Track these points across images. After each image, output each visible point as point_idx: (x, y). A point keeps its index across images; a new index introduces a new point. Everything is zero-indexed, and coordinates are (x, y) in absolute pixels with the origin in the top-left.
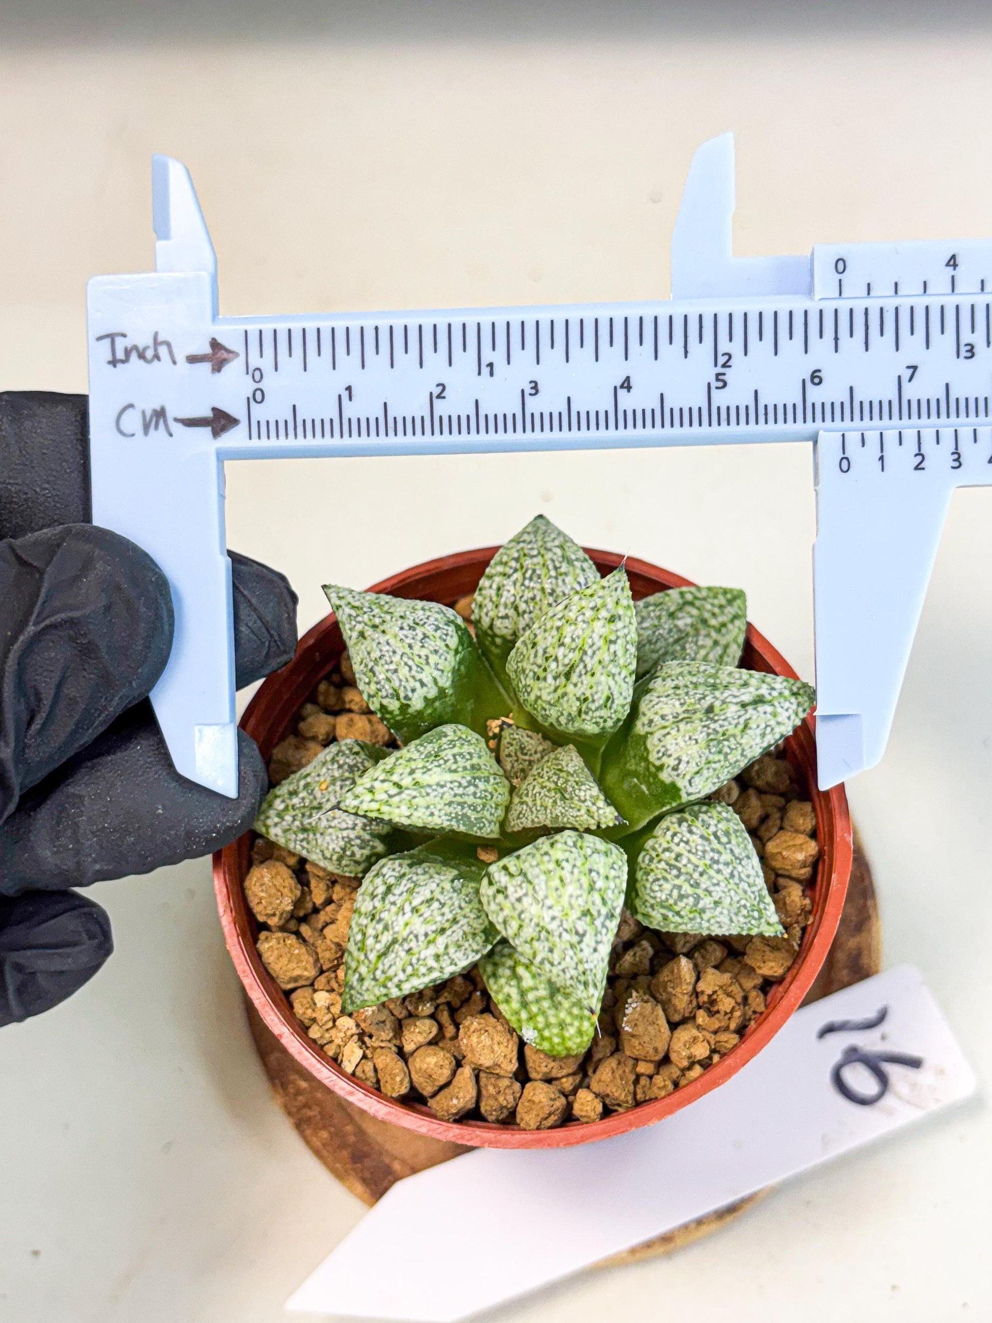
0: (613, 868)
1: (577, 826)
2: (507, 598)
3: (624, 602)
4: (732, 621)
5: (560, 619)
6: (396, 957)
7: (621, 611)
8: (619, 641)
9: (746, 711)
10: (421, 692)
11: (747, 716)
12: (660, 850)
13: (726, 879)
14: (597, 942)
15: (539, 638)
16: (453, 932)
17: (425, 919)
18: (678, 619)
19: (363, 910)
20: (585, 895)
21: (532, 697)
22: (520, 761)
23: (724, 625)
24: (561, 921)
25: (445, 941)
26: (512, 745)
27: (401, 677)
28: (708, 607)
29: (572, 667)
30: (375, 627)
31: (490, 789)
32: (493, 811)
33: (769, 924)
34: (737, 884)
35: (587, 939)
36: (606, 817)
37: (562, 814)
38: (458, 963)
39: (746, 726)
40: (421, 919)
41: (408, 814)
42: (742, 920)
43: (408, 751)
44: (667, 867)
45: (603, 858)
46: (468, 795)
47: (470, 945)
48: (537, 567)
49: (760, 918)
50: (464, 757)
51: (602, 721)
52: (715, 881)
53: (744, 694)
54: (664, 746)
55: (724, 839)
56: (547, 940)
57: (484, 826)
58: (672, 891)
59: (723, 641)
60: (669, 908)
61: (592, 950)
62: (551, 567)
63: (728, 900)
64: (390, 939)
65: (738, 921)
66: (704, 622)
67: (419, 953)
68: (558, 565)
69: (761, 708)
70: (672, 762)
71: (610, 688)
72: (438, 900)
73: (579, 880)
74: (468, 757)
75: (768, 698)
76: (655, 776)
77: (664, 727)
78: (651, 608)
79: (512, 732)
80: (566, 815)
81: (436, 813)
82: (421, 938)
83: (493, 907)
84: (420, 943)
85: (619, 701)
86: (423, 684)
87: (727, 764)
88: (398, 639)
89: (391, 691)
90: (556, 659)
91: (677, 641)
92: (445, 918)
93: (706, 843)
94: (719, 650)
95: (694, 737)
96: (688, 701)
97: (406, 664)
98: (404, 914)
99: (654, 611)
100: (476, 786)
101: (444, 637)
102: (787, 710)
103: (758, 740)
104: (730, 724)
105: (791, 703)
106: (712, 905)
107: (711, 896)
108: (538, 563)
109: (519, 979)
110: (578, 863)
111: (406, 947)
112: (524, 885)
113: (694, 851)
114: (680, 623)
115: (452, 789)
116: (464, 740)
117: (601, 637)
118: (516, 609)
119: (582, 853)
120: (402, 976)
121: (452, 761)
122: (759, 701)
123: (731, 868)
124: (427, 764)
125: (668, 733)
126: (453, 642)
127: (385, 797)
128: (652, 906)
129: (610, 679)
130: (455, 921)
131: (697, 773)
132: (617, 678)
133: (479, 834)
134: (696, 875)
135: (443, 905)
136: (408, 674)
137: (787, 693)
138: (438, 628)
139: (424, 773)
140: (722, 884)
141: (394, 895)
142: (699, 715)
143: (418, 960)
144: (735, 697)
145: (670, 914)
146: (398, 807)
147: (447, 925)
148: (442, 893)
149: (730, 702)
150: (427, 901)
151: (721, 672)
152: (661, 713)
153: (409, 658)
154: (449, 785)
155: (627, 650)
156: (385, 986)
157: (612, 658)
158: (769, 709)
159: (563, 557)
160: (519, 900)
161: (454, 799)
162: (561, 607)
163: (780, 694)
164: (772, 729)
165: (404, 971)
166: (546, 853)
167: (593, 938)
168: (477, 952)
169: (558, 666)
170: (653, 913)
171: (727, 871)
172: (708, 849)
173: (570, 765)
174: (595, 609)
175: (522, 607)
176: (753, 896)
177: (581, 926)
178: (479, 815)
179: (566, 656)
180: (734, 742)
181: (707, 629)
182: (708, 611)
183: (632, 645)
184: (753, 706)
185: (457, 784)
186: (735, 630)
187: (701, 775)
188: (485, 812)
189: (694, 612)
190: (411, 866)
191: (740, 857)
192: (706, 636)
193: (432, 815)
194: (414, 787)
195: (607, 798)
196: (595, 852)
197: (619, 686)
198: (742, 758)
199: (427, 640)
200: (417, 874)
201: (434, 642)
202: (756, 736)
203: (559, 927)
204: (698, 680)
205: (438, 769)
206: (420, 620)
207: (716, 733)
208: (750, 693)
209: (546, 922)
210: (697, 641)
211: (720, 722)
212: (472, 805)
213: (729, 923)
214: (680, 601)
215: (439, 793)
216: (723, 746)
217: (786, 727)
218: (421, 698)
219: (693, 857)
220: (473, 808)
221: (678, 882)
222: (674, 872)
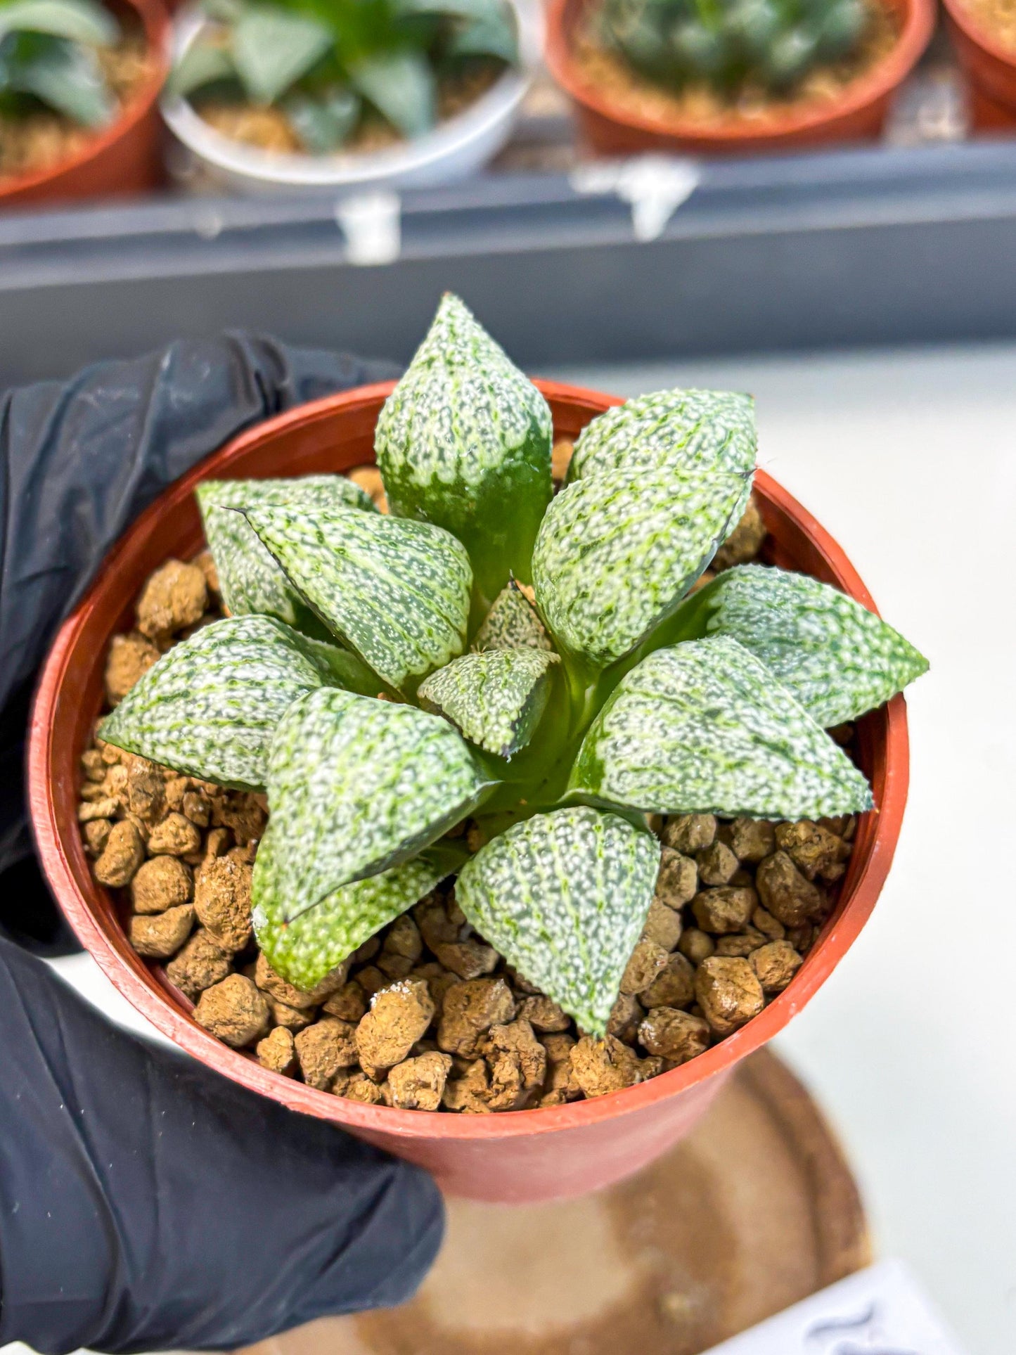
0: (439, 786)
1: (464, 728)
2: (619, 441)
3: (713, 513)
4: (873, 674)
5: (628, 481)
6: (174, 712)
7: (700, 520)
8: (670, 553)
9: (755, 748)
10: (434, 464)
11: (752, 755)
12: (536, 829)
13: (577, 919)
14: (348, 848)
15: (593, 488)
16: (249, 734)
17: (234, 697)
18: (806, 618)
20: (378, 786)
21: (540, 556)
22: (501, 638)
23: (857, 669)
24: (329, 792)
25: (232, 736)
26: (503, 613)
27: (425, 431)
28: (859, 638)
29: (596, 543)
31: (423, 625)
32: (408, 652)
33: (591, 1014)
34: (586, 937)
35: (339, 834)
36: (495, 738)
37: (463, 702)
38: (227, 770)
39: (739, 765)
40: (229, 694)
41: (307, 575)
42: (562, 982)
43: (371, 518)
44: (523, 852)
45: (438, 769)
46: (390, 610)
47: (255, 763)
48: (680, 432)
49: (587, 997)
50: (422, 569)
51: (587, 635)
52: (562, 910)
53: (771, 728)
54: (627, 714)
55: (613, 875)
56: (299, 800)
57: (383, 659)
58: (505, 881)
59: (837, 684)
60: (489, 897)
61: (336, 850)
62: (694, 442)
63: (562, 944)
64: (184, 689)
65: (557, 980)
66: (835, 646)
67: (197, 726)
68: (705, 445)
69: (776, 759)
70: (620, 737)
71: (619, 599)
72: (264, 690)
73: (387, 766)
74: (428, 573)
75: (797, 756)
76: (596, 744)
77: (647, 695)
78: (786, 585)
79: (513, 597)
80: (464, 708)
81: (338, 598)
82: (211, 713)
84: (205, 716)
85: (619, 624)
87: (680, 788)
88: (458, 390)
89: (403, 439)
90: (586, 524)
91: (780, 641)
92: (254, 713)
93: (589, 861)
94: (823, 688)
95: (666, 728)
96: (698, 686)
97: (441, 419)
98: (217, 675)
99: (785, 590)
101: (509, 425)
102: (809, 788)
103: (742, 792)
104: (722, 746)
105: (822, 786)
106: (537, 934)
107: (544, 922)
108: (686, 429)
110: (405, 750)
111: (190, 708)
112: (328, 725)
113: (568, 858)
114: (804, 624)
115: (376, 588)
116: (443, 556)
117: (652, 530)
119: (422, 744)
120: (162, 736)
121: (405, 562)
122: (782, 750)
123: (594, 911)
124: (374, 543)
125: (644, 703)
126: (516, 439)
127: (298, 538)
128: (474, 881)
129: (627, 589)
130: (262, 725)
131: (636, 770)
132: (635, 594)
133: (370, 662)
134: (545, 885)
135: (265, 699)
136: (434, 432)
137: (827, 769)
138: (509, 410)
139: (360, 547)
140: (568, 921)
141: (229, 650)
142: (695, 709)
143: (190, 732)
144: (756, 722)
145: (484, 906)
146: (302, 560)
147: (249, 722)
148: (277, 688)
149: (745, 725)
150: (252, 682)
151: (771, 687)
152: (658, 676)
153: (450, 416)
154: (376, 581)
155: (670, 570)
156: (143, 735)
157: (646, 565)
158: (786, 767)
159: (720, 443)
160: (309, 734)
161: (370, 602)
163: (817, 764)
164: (770, 795)
165: (169, 732)
167: (348, 839)
169: (582, 534)
170: (469, 891)
171: (586, 911)
172: (584, 868)
173: (523, 664)
174: (674, 497)
176: (595, 966)
177: (344, 814)
178: (387, 643)
179: (599, 527)
180: (710, 771)
181: (830, 656)
182: (852, 641)
183: (683, 569)
184: (768, 750)
185: (387, 588)
186: (869, 688)
187: (639, 777)
188: (396, 645)
189: (834, 627)
190: (279, 640)
191: (616, 910)
192: (821, 662)
193: (331, 597)
194: (336, 553)
195: (519, 721)
196: (440, 756)
197: (632, 608)
198: (705, 798)
199: (486, 412)
200: (275, 652)
201: (492, 421)
202: (743, 786)
203: (321, 796)
204: (734, 675)
205: (381, 557)
206: (499, 389)
207: (696, 743)
208: (780, 733)
209: (313, 779)
210: (805, 659)
211: (712, 736)
212: (386, 625)
213: (544, 971)
214: (829, 605)
215: (358, 581)
216: (693, 764)
217: (795, 808)
218: (431, 473)
219: (559, 863)
220: (386, 629)
221: (521, 877)
222: (525, 863)
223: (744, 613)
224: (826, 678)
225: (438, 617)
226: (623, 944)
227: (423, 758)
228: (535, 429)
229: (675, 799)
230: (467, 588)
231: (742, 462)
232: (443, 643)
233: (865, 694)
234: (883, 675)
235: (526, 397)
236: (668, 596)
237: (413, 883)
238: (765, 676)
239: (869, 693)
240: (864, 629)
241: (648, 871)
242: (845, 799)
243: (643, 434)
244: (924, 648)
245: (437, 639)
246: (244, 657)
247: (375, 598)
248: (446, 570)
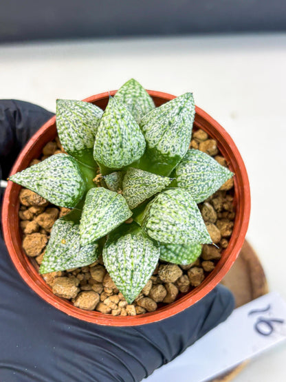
0: (185, 196)
2: (74, 136)
3: (121, 108)
4: (141, 90)
5: (105, 129)
6: (137, 275)
7: (123, 112)
8: (130, 122)
9: (180, 115)
10: (75, 188)
11: (182, 117)
12: (185, 178)
13: (210, 171)
14: (199, 222)
15: (102, 141)
16: (147, 253)
17: (136, 257)
18: (127, 101)
19: (113, 270)
20: (185, 211)
21: (112, 162)
23: (140, 93)
24: (185, 225)
25: (147, 258)
27: (65, 189)
28: (131, 91)
29: (121, 142)
30: (41, 179)
31: (120, 201)
32: (126, 207)
33: (228, 175)
34: (214, 170)
35: (196, 224)
36: (166, 182)
37: (150, 191)
38: (156, 261)
39: (184, 120)
41: (105, 230)
42: (222, 180)
43: (86, 210)
44: (192, 182)
45: (180, 195)
46: (117, 209)
47: (155, 253)
48: (76, 118)
49: (225, 175)
50: (105, 198)
52: (208, 175)
53: (175, 110)
54: (165, 146)
55: (201, 160)
56: (185, 234)
57: (128, 214)
58: (199, 188)
59: (145, 98)
60: (202, 193)
61: (200, 226)
62: (80, 114)
63: (215, 177)
64: (130, 272)
66: (135, 96)
67: (143, 268)
69: (183, 111)
70: (171, 149)
71: (137, 140)
72: (134, 248)
73: (180, 208)
75: (182, 106)
76: (168, 157)
77: (160, 140)
80: (152, 191)
82: (140, 264)
83: (159, 237)
84: (141, 266)
85: (142, 142)
86: (74, 186)
87: (187, 137)
88: (53, 177)
89: (65, 196)
91: (133, 109)
92: (141, 251)
93: (198, 166)
95: (172, 136)
96: (161, 126)
97: (63, 183)
98: (128, 261)
100: (116, 204)
101: (67, 165)
102: (190, 106)
103: (190, 122)
104: (179, 123)
105: (189, 103)
106: (212, 182)
107: (210, 180)
109: (170, 249)
110: (175, 203)
111: (137, 270)
112: (165, 223)
113: (196, 171)
114: (129, 102)
115: (111, 211)
116: (99, 192)
117: (123, 125)
118: (80, 137)
119: (173, 199)
121: (103, 202)
122: (181, 109)
123: (209, 167)
124: (97, 210)
125: (163, 141)
126: (71, 164)
127: (94, 231)
129: (135, 137)
130: (145, 250)
131: (181, 146)
132: (137, 135)
133: (128, 218)
135: (137, 248)
136: (66, 186)
137: (186, 100)
138: (63, 163)
139: (99, 213)
140: (211, 174)
141: (120, 258)
142: (168, 128)
143: (144, 271)
144: (173, 113)
146: (100, 231)
147: (144, 253)
148: (133, 245)
149: (174, 116)
150: (132, 251)
152: (155, 136)
153: (63, 181)
154: (109, 211)
155: (134, 124)
157: (131, 130)
158: (185, 109)
159: (80, 108)
160: (167, 229)
161: (114, 214)
162: (101, 125)
163: (184, 102)
164: (191, 115)
165: (142, 277)
166: (162, 208)
168: (158, 253)
169: (116, 146)
171: (209, 169)
173: (139, 174)
174: (114, 117)
175: (82, 135)
176: (220, 170)
177: (192, 221)
178: (124, 212)
179: (116, 140)
180: (184, 128)
181: (138, 98)
183: (134, 120)
184: (181, 112)
185: (111, 208)
187: (183, 146)
188: (125, 210)
189: (129, 96)
190: (115, 244)
191: (209, 161)
192: (139, 101)
193: (112, 224)
194: (100, 220)
195: (161, 175)
196: (176, 195)
197: (139, 137)
198: (190, 131)
199: (63, 170)
200: (120, 245)
201: (66, 169)
202: (188, 121)
203: (186, 227)
204: (158, 117)
205: (102, 209)
206: (55, 165)
207: (178, 129)
208: (177, 109)
210: (138, 104)
211: (176, 125)
213: (219, 184)
214: (122, 95)
215: (108, 216)
216: (182, 132)
219: (197, 173)
220: (121, 211)
221: (199, 184)
222: (195, 182)
227: (177, 199)
236: (139, 127)
240: (128, 89)
241: (199, 152)
244: (129, 78)
246: (123, 254)
248: (104, 192)
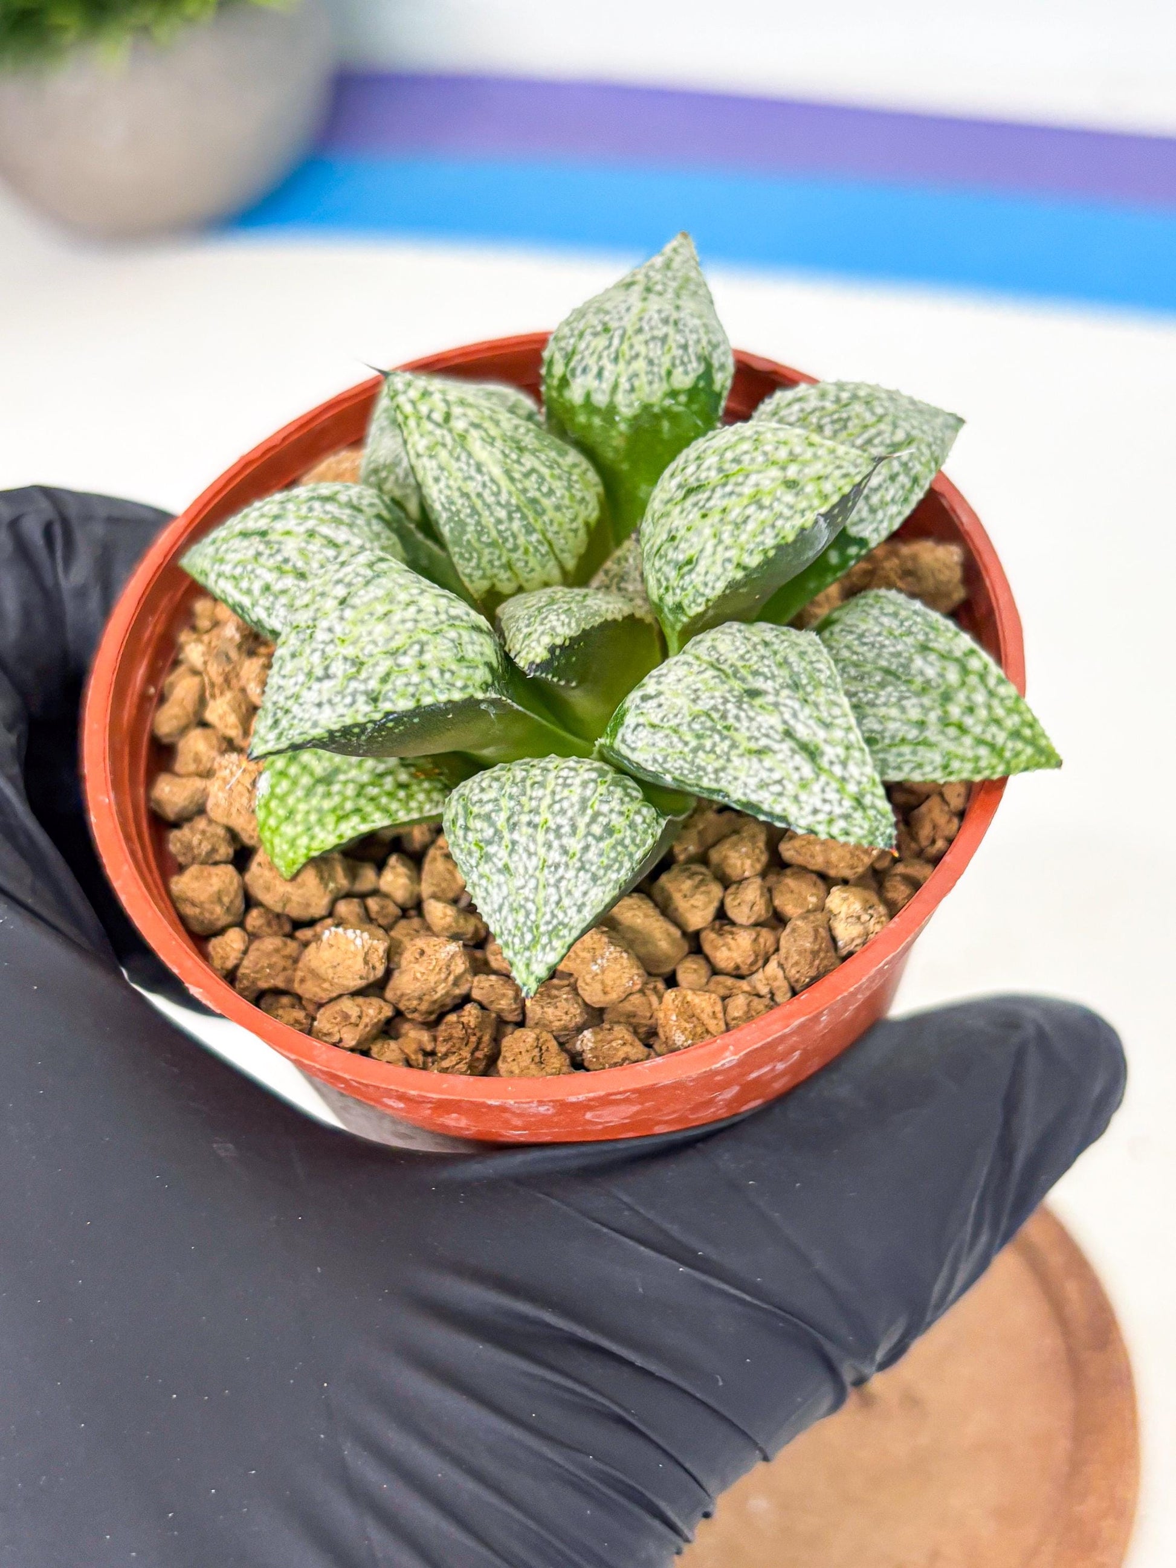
0: (443, 672)
1: (508, 641)
3: (827, 487)
4: (980, 742)
6: (247, 548)
7: (809, 489)
8: (765, 512)
9: (782, 741)
10: (591, 382)
11: (776, 746)
12: (542, 765)
13: (545, 861)
14: (330, 701)
17: (306, 550)
18: (925, 659)
20: (380, 647)
23: (962, 729)
24: (332, 641)
25: (290, 586)
26: (619, 564)
27: (593, 345)
28: (980, 700)
29: (700, 487)
31: (521, 540)
32: (497, 563)
33: (528, 965)
34: (547, 883)
35: (327, 684)
36: (529, 654)
38: (273, 617)
39: (759, 752)
40: (303, 545)
41: (421, 452)
42: (510, 924)
43: (511, 420)
44: (518, 780)
46: (492, 514)
49: (528, 949)
50: (541, 484)
51: (664, 584)
52: (532, 848)
53: (807, 726)
54: (670, 671)
55: (597, 829)
56: (303, 641)
57: (469, 560)
58: (488, 802)
60: (468, 813)
61: (317, 701)
62: (866, 436)
63: (521, 882)
65: (506, 919)
66: (946, 698)
67: (261, 567)
68: (876, 441)
69: (800, 759)
70: (652, 690)
71: (701, 551)
72: (339, 553)
73: (397, 633)
74: (545, 489)
75: (824, 762)
77: (698, 658)
78: (919, 619)
79: (633, 549)
81: (442, 484)
82: (279, 558)
84: (273, 560)
85: (696, 578)
87: (689, 757)
88: (642, 315)
89: (570, 349)
90: (700, 466)
91: (887, 671)
93: (577, 807)
94: (913, 733)
95: (700, 694)
96: (752, 663)
97: (611, 338)
98: (301, 524)
99: (915, 623)
100: (510, 518)
101: (678, 362)
103: (753, 782)
104: (748, 729)
105: (840, 804)
106: (500, 865)
107: (510, 855)
110: (423, 625)
111: (262, 548)
113: (557, 798)
114: (918, 662)
115: (484, 485)
116: (569, 480)
117: (757, 485)
119: (444, 627)
120: (229, 570)
121: (524, 470)
122: (812, 753)
123: (564, 859)
124: (500, 441)
125: (691, 665)
126: (683, 380)
128: (461, 797)
129: (713, 541)
131: (653, 726)
132: (720, 549)
136: (600, 348)
137: (852, 788)
138: (685, 347)
139: (483, 440)
140: (535, 861)
141: (323, 506)
142: (737, 685)
143: (253, 571)
144: (795, 715)
145: (461, 822)
146: (422, 436)
149: (781, 713)
150: (330, 542)
152: (717, 643)
153: (622, 337)
154: (486, 478)
155: (762, 533)
157: (739, 520)
158: (807, 770)
161: (474, 497)
163: (843, 779)
164: (780, 794)
165: (235, 567)
167: (333, 692)
169: (692, 475)
170: (455, 805)
171: (555, 856)
172: (570, 813)
174: (793, 458)
177: (338, 668)
178: (477, 545)
179: (710, 471)
180: (726, 749)
181: (936, 705)
182: (968, 698)
183: (777, 535)
184: (796, 748)
185: (495, 488)
186: (970, 754)
187: (654, 734)
188: (487, 551)
189: (953, 676)
190: (379, 517)
191: (587, 866)
192: (922, 706)
193: (437, 480)
194: (457, 438)
195: (562, 647)
196: (458, 644)
197: (714, 562)
198: (712, 776)
199: (659, 344)
200: (369, 524)
201: (663, 354)
202: (756, 775)
203: (323, 642)
204: (794, 664)
205: (500, 456)
206: (685, 325)
207: (724, 717)
208: (815, 734)
209: (324, 624)
210: (907, 698)
211: (742, 714)
212: (483, 527)
213: (496, 906)
214: (958, 654)
215: (468, 471)
216: (711, 736)
217: (802, 817)
218: (585, 391)
219: (547, 801)
220: (481, 531)
221: (505, 803)
222: (515, 790)
223: (859, 631)
224: (922, 724)
225: (541, 537)
226: (583, 904)
227: (439, 639)
228: (707, 375)
229: (681, 768)
230: (587, 524)
231: (913, 473)
232: (538, 568)
233: (963, 759)
234: (992, 747)
235: (709, 342)
236: (754, 561)
237: (421, 797)
238: (830, 677)
239: (969, 760)
240: (991, 694)
241: (638, 841)
242: (861, 827)
243: (817, 414)
244: (1057, 740)
245: (533, 562)
246: (333, 517)
247: (479, 495)
248: (567, 494)
